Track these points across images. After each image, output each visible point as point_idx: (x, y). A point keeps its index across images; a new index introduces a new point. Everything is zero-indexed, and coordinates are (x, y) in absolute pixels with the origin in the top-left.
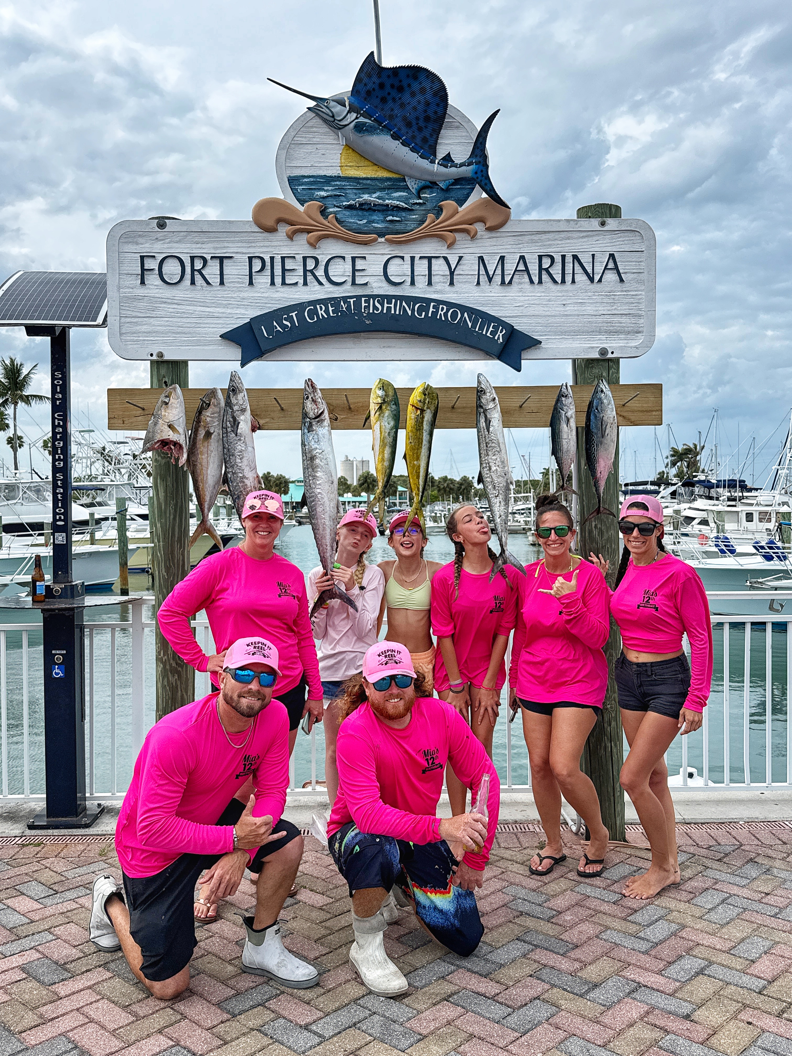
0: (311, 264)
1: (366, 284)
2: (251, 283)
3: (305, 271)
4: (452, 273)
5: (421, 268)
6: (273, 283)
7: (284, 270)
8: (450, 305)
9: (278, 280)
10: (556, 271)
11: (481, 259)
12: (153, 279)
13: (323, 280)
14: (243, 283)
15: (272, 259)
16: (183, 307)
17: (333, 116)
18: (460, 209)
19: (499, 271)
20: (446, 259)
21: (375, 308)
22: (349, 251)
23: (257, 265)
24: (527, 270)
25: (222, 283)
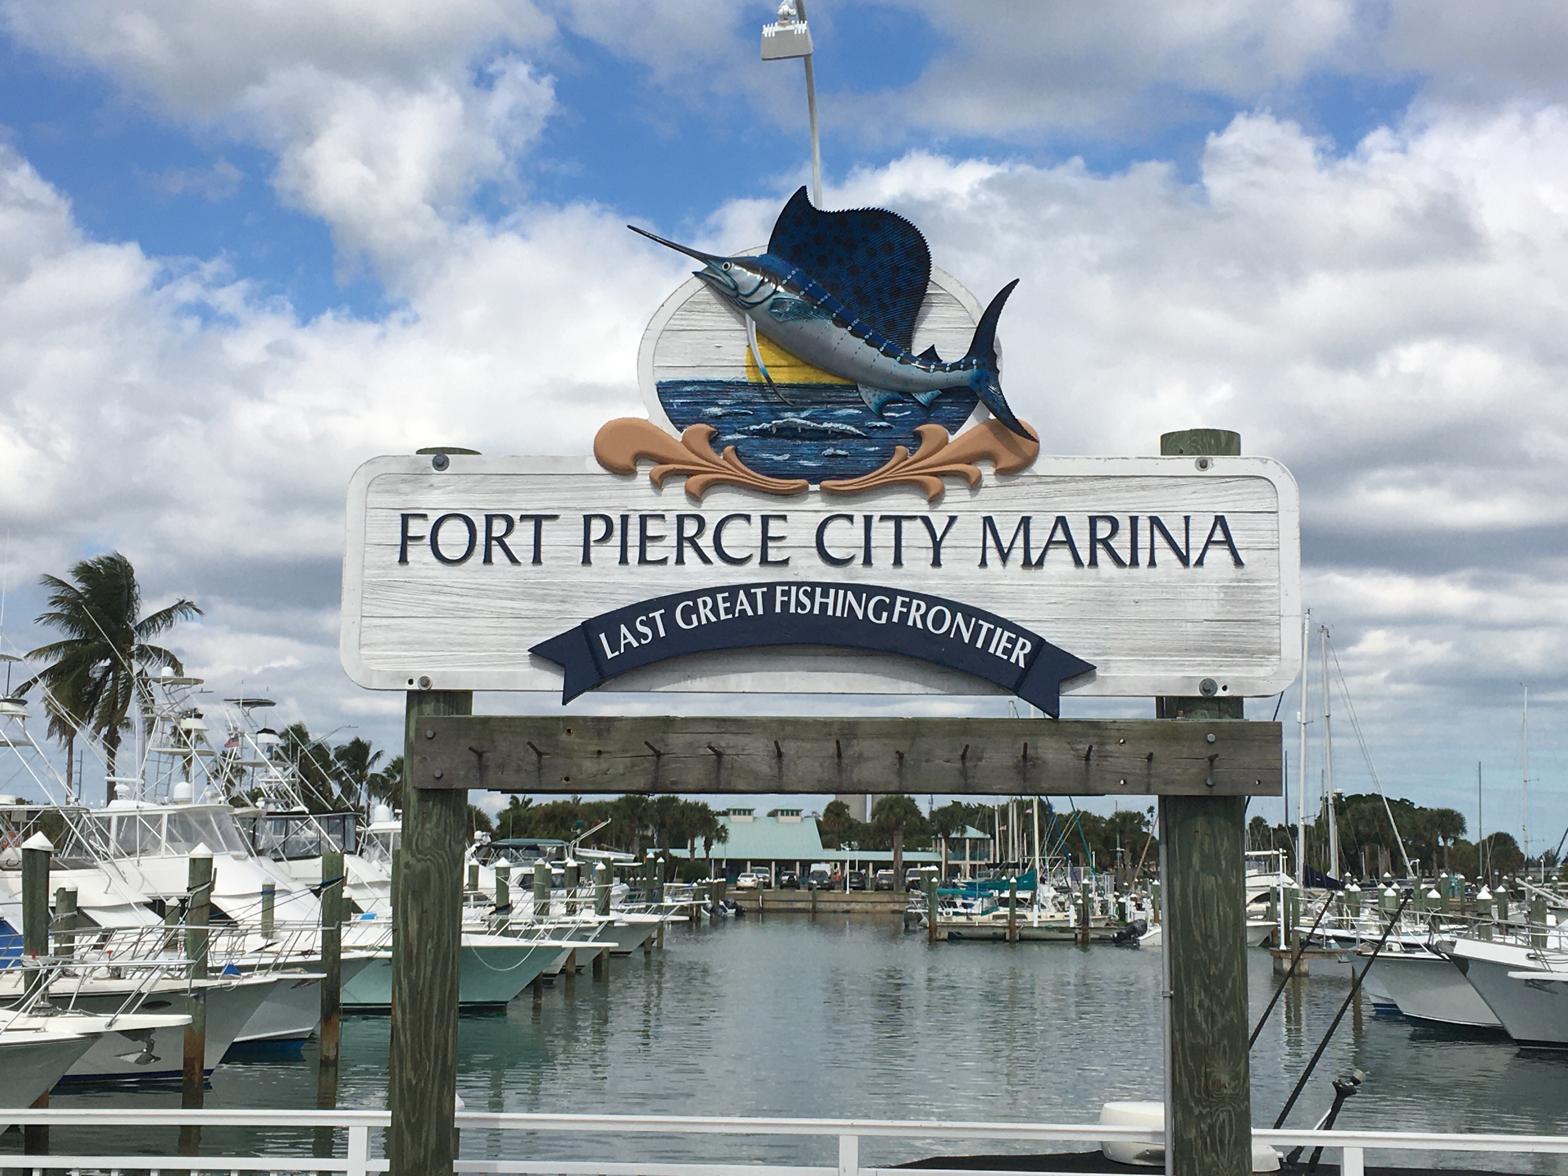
0: (690, 529)
1: (785, 562)
2: (586, 560)
3: (681, 539)
4: (937, 546)
5: (883, 534)
6: (624, 560)
7: (644, 539)
8: (931, 601)
9: (633, 554)
10: (1121, 544)
11: (988, 521)
12: (419, 553)
13: (711, 554)
14: (571, 559)
15: (625, 519)
16: (469, 600)
17: (736, 288)
18: (952, 438)
19: (1020, 542)
20: (926, 521)
21: (799, 604)
22: (756, 506)
23: (598, 529)
24: (1069, 542)
25: (537, 560)
